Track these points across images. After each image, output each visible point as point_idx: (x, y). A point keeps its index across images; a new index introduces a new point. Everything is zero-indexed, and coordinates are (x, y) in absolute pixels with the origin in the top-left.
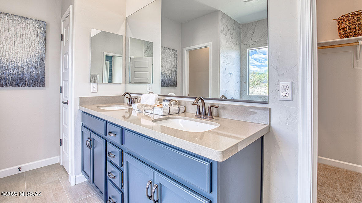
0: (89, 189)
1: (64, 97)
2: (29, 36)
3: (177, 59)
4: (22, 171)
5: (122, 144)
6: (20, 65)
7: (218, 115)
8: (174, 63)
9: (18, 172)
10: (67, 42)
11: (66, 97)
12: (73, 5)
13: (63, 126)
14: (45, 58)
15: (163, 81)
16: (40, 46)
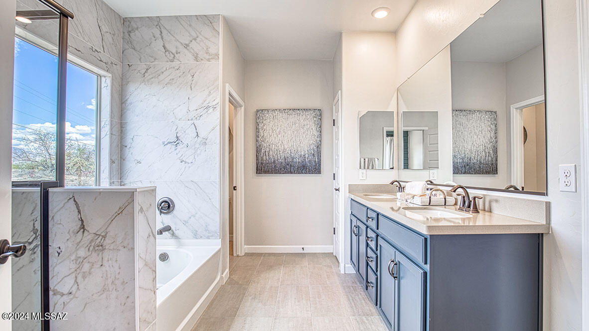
0: (356, 280)
1: (336, 184)
2: (308, 126)
3: (496, 126)
4: (305, 252)
5: (378, 229)
6: (303, 153)
7: (490, 209)
8: (490, 134)
9: (302, 251)
10: (338, 128)
11: (338, 184)
12: (341, 90)
13: (336, 214)
14: (321, 145)
15: (468, 165)
16: (316, 134)
